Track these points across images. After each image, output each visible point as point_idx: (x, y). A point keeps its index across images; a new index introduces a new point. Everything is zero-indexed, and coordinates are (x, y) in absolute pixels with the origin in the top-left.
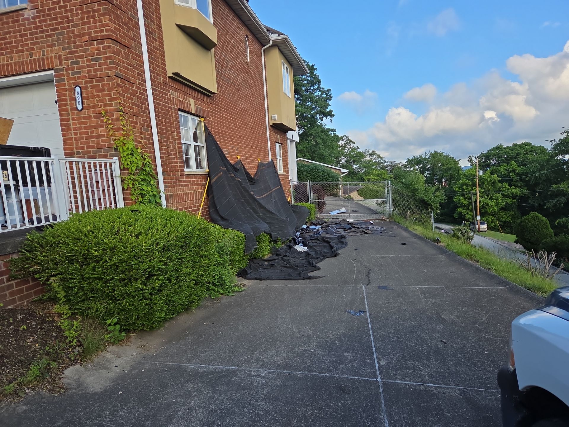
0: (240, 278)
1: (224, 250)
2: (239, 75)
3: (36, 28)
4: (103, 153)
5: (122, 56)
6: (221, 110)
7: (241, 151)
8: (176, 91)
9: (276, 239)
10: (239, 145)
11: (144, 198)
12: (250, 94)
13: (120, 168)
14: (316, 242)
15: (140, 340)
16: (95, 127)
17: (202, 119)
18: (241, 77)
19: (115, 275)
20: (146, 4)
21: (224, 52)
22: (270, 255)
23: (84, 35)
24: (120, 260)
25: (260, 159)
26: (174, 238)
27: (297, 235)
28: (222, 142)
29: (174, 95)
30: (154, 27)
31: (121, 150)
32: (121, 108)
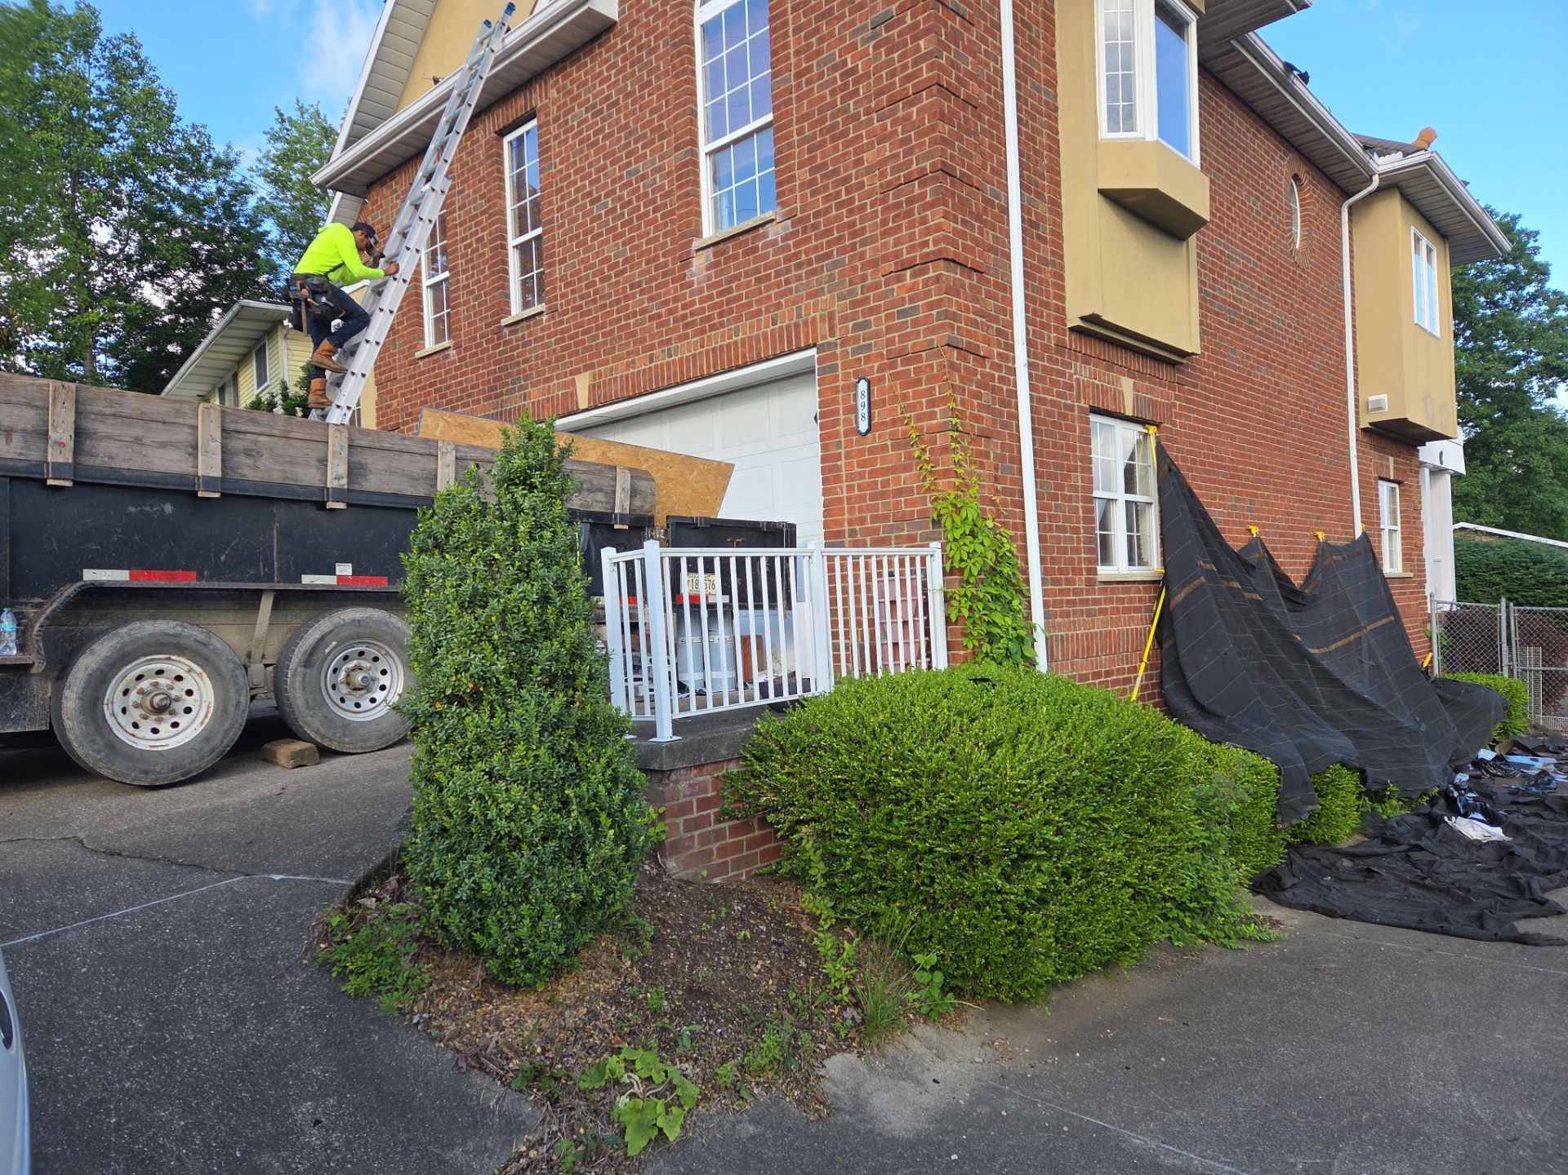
0: (1261, 897)
1: (1214, 807)
2: (1267, 293)
3: (787, 260)
4: (906, 533)
5: (965, 294)
6: (1207, 398)
7: (1263, 511)
8: (1087, 362)
9: (1379, 787)
10: (1256, 495)
11: (995, 646)
12: (1296, 343)
13: (944, 568)
14: (1541, 816)
15: (987, 1025)
16: (893, 470)
17: (1152, 430)
18: (1273, 296)
19: (938, 842)
20: (1029, 158)
21: (1223, 238)
22: (1359, 838)
23: (885, 258)
24: (953, 806)
25: (1325, 531)
26: (1083, 762)
27: (1457, 780)
28: (1207, 488)
29: (1081, 372)
30: (1043, 208)
31: (949, 525)
32: (955, 421)
